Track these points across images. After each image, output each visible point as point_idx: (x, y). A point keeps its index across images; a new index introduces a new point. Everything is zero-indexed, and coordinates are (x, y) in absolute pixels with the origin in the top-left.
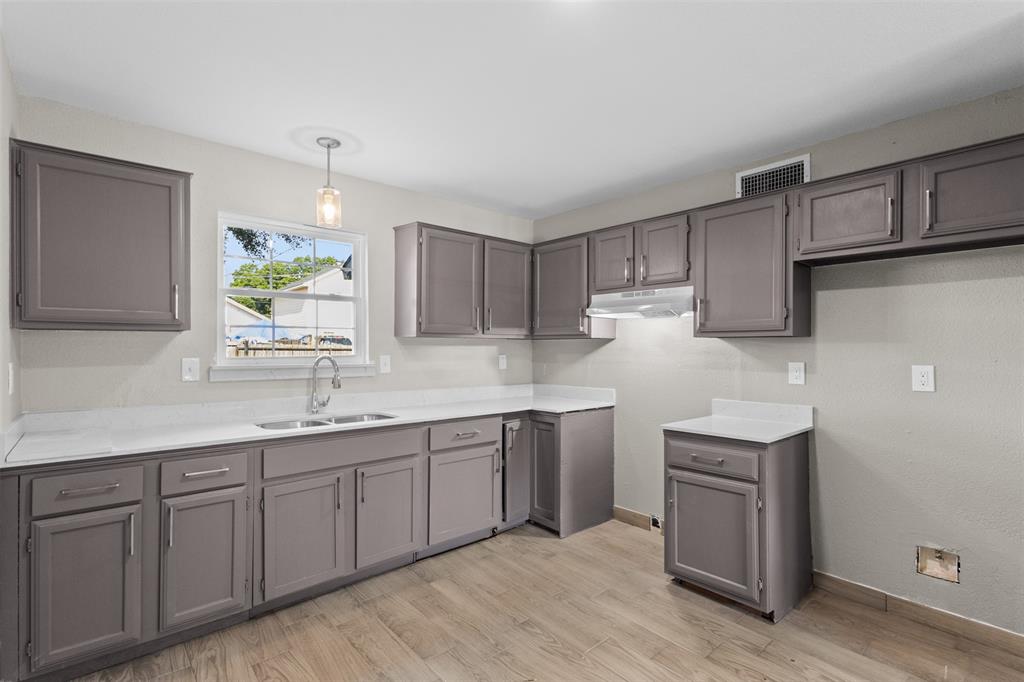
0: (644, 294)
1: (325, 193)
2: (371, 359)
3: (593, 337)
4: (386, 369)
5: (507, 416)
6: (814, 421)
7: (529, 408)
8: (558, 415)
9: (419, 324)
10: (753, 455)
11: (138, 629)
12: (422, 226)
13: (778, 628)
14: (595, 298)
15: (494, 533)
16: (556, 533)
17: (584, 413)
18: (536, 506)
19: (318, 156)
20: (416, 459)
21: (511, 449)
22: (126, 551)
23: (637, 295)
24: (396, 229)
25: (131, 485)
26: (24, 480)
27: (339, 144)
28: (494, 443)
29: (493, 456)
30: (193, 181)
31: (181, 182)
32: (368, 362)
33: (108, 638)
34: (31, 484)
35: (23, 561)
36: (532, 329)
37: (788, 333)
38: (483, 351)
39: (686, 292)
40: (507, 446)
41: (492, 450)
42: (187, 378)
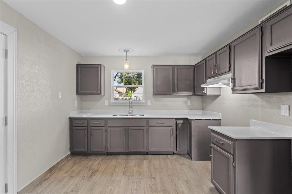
0: (219, 78)
1: (126, 62)
2: (145, 101)
3: (207, 94)
4: (149, 104)
5: (176, 119)
7: (185, 117)
8: (191, 120)
9: (153, 92)
12: (153, 66)
14: (207, 80)
15: (174, 154)
16: (191, 159)
17: (204, 121)
18: (189, 149)
19: (124, 54)
20: (145, 127)
23: (217, 78)
26: (72, 120)
27: (128, 50)
28: (172, 126)
29: (171, 130)
30: (102, 66)
31: (99, 66)
36: (195, 92)
37: (263, 90)
38: (181, 99)
39: (230, 75)
40: (178, 128)
41: (170, 128)
42: (106, 104)
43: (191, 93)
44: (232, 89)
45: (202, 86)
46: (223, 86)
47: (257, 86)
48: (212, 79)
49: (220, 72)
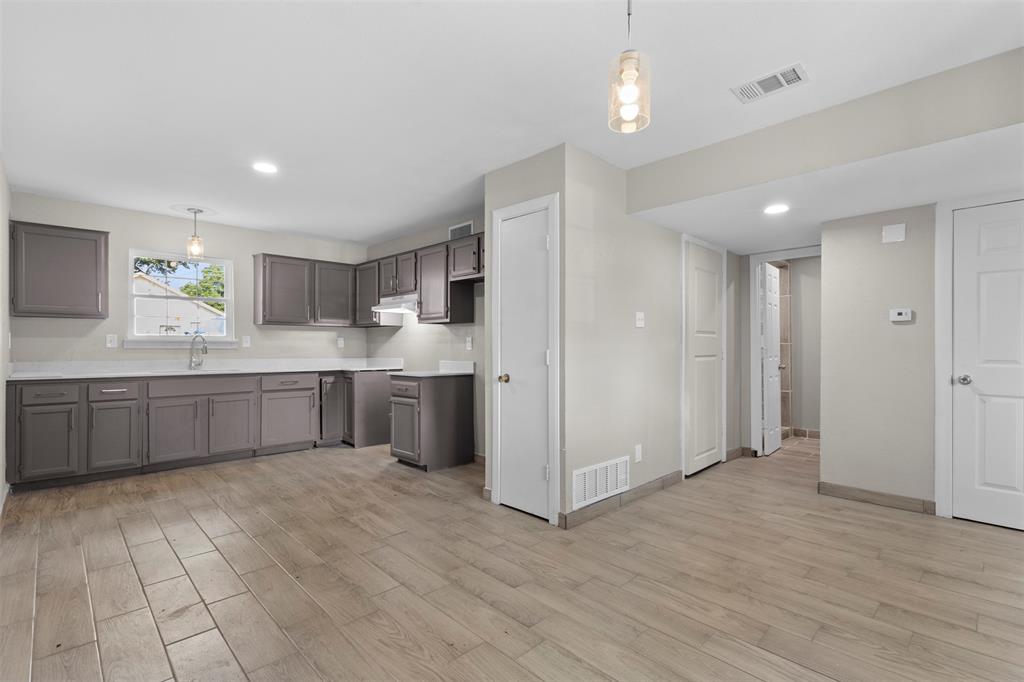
0: (400, 298)
1: (194, 239)
2: (235, 338)
3: (382, 324)
4: (247, 343)
5: (322, 374)
6: (475, 370)
8: (353, 372)
9: (264, 316)
10: (415, 384)
11: (76, 466)
12: (265, 256)
13: (429, 474)
14: (382, 300)
15: (316, 446)
16: (353, 446)
17: (375, 372)
18: (346, 432)
20: (251, 395)
21: (326, 394)
22: (70, 427)
23: (398, 298)
24: (254, 256)
25: (73, 394)
26: (19, 387)
28: (312, 389)
29: (310, 397)
30: (110, 236)
31: (103, 236)
32: (234, 340)
33: (60, 468)
34: (22, 390)
35: (18, 425)
36: (355, 320)
37: (448, 320)
38: (324, 335)
39: (415, 297)
40: (324, 392)
41: (309, 393)
42: (109, 345)
43: (347, 323)
44: (419, 316)
45: (373, 309)
46: (407, 311)
47: (443, 315)
48: (390, 299)
49: (403, 289)
